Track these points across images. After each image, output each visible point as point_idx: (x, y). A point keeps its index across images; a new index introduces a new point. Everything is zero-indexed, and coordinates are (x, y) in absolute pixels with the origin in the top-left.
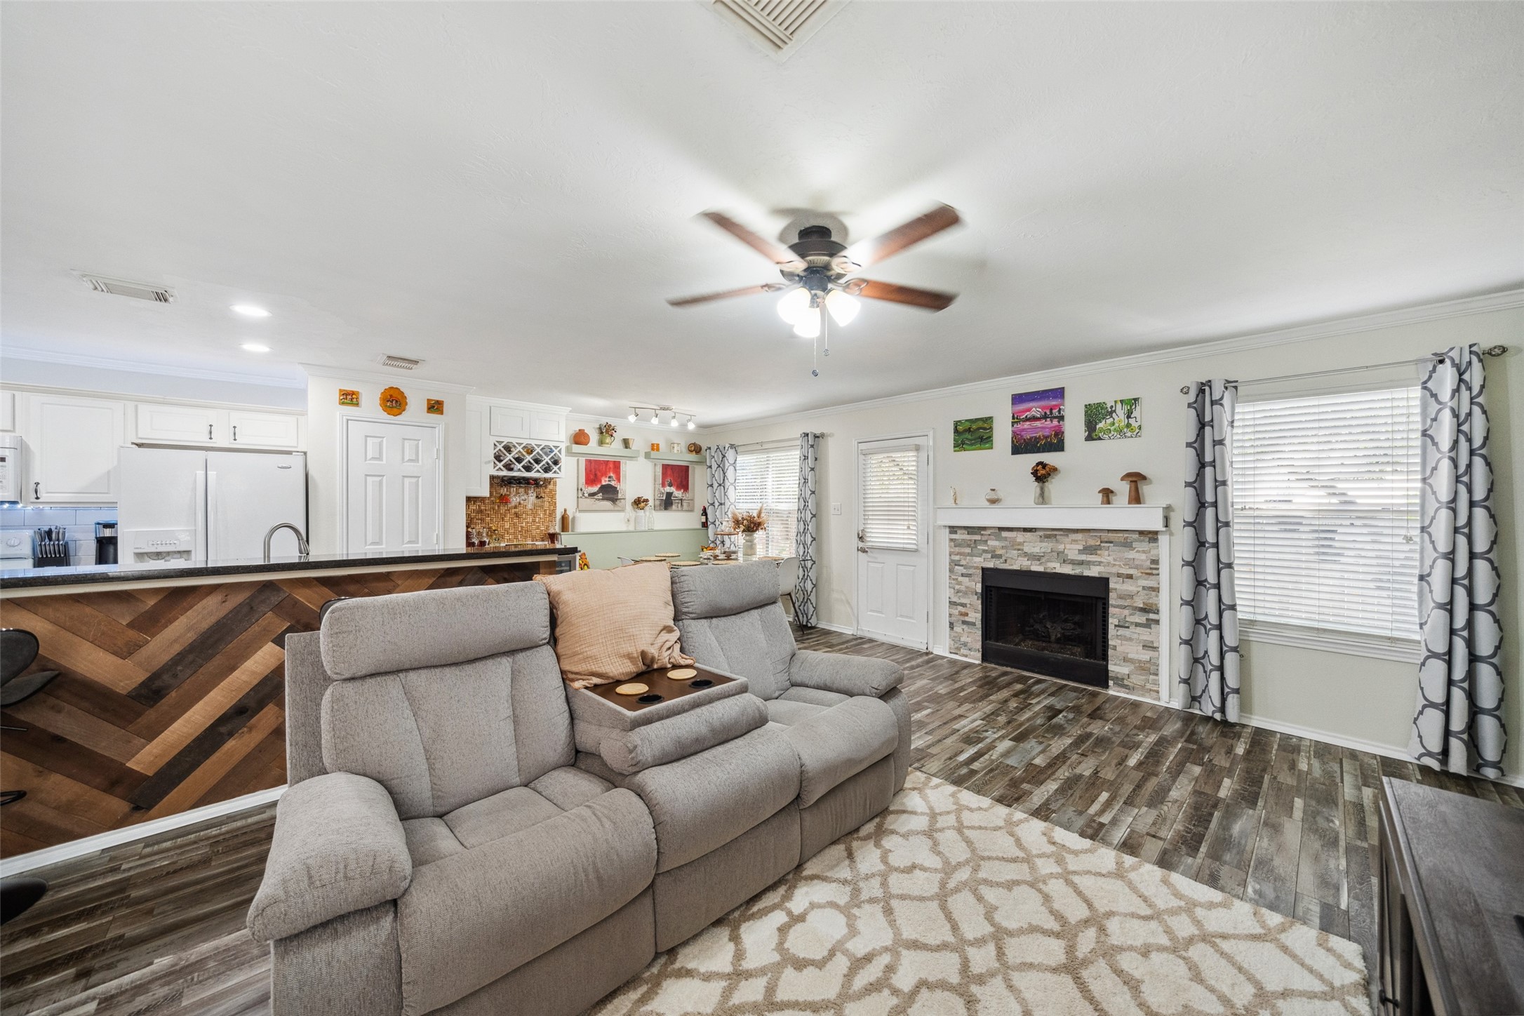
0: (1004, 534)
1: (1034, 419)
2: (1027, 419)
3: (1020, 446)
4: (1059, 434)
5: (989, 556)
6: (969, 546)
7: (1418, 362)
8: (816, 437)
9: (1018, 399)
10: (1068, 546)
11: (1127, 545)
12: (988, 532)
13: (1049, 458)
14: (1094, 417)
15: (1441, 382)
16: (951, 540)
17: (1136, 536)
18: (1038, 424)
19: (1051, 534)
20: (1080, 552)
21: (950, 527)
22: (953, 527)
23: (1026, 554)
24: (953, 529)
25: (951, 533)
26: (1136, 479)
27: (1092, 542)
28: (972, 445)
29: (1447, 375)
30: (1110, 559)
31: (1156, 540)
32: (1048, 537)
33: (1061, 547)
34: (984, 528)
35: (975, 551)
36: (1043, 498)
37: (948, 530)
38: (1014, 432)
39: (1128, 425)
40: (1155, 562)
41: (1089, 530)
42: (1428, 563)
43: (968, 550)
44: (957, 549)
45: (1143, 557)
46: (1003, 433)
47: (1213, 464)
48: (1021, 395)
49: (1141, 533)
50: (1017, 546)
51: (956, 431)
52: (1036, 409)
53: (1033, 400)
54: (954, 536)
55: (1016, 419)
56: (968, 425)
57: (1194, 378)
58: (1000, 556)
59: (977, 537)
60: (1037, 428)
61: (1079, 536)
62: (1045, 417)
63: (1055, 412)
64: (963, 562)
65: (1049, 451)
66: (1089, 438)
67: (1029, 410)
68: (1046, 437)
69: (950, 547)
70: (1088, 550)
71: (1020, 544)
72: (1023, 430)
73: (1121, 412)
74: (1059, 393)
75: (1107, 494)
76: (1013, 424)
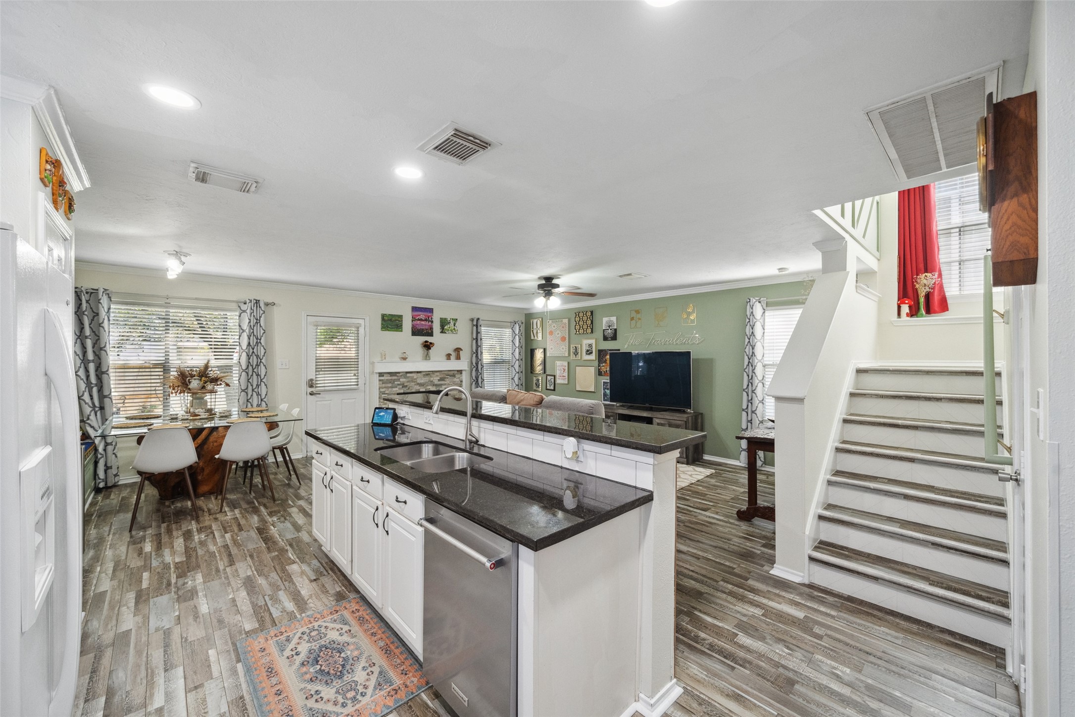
0: (408, 375)
1: (421, 320)
2: (419, 320)
3: (416, 332)
4: (431, 328)
5: (401, 387)
6: (390, 383)
7: (511, 322)
8: (267, 304)
9: (414, 309)
10: (435, 378)
11: (454, 376)
12: (400, 375)
13: (429, 339)
14: (444, 323)
15: (515, 329)
16: (380, 380)
17: (456, 372)
18: (423, 323)
19: (428, 374)
20: (439, 380)
21: (379, 373)
22: (381, 373)
23: (418, 384)
24: (381, 374)
25: (379, 376)
26: (458, 350)
27: (442, 376)
28: (392, 328)
29: (517, 327)
30: (448, 382)
31: (461, 373)
32: (427, 375)
33: (432, 379)
34: (399, 373)
35: (394, 385)
36: (427, 357)
37: (378, 375)
38: (413, 325)
39: (454, 329)
40: (461, 381)
41: (441, 371)
42: (514, 375)
43: (390, 385)
44: (384, 385)
45: (458, 380)
46: (407, 324)
47: (480, 346)
48: (416, 307)
49: (458, 371)
50: (413, 380)
51: (383, 319)
52: (422, 316)
53: (421, 311)
54: (382, 378)
55: (414, 319)
56: (390, 318)
57: (476, 316)
58: (406, 386)
59: (395, 378)
60: (423, 324)
61: (438, 374)
62: (426, 320)
63: (430, 318)
64: (387, 392)
65: (428, 336)
66: (442, 332)
67: (419, 315)
68: (426, 329)
69: (379, 384)
70: (442, 379)
71: (415, 379)
72: (417, 324)
73: (452, 323)
74: (431, 310)
75: (449, 356)
76: (412, 321)
